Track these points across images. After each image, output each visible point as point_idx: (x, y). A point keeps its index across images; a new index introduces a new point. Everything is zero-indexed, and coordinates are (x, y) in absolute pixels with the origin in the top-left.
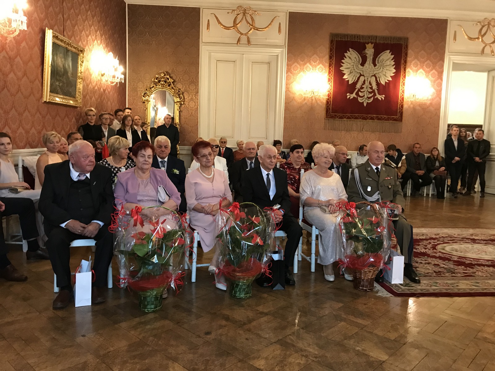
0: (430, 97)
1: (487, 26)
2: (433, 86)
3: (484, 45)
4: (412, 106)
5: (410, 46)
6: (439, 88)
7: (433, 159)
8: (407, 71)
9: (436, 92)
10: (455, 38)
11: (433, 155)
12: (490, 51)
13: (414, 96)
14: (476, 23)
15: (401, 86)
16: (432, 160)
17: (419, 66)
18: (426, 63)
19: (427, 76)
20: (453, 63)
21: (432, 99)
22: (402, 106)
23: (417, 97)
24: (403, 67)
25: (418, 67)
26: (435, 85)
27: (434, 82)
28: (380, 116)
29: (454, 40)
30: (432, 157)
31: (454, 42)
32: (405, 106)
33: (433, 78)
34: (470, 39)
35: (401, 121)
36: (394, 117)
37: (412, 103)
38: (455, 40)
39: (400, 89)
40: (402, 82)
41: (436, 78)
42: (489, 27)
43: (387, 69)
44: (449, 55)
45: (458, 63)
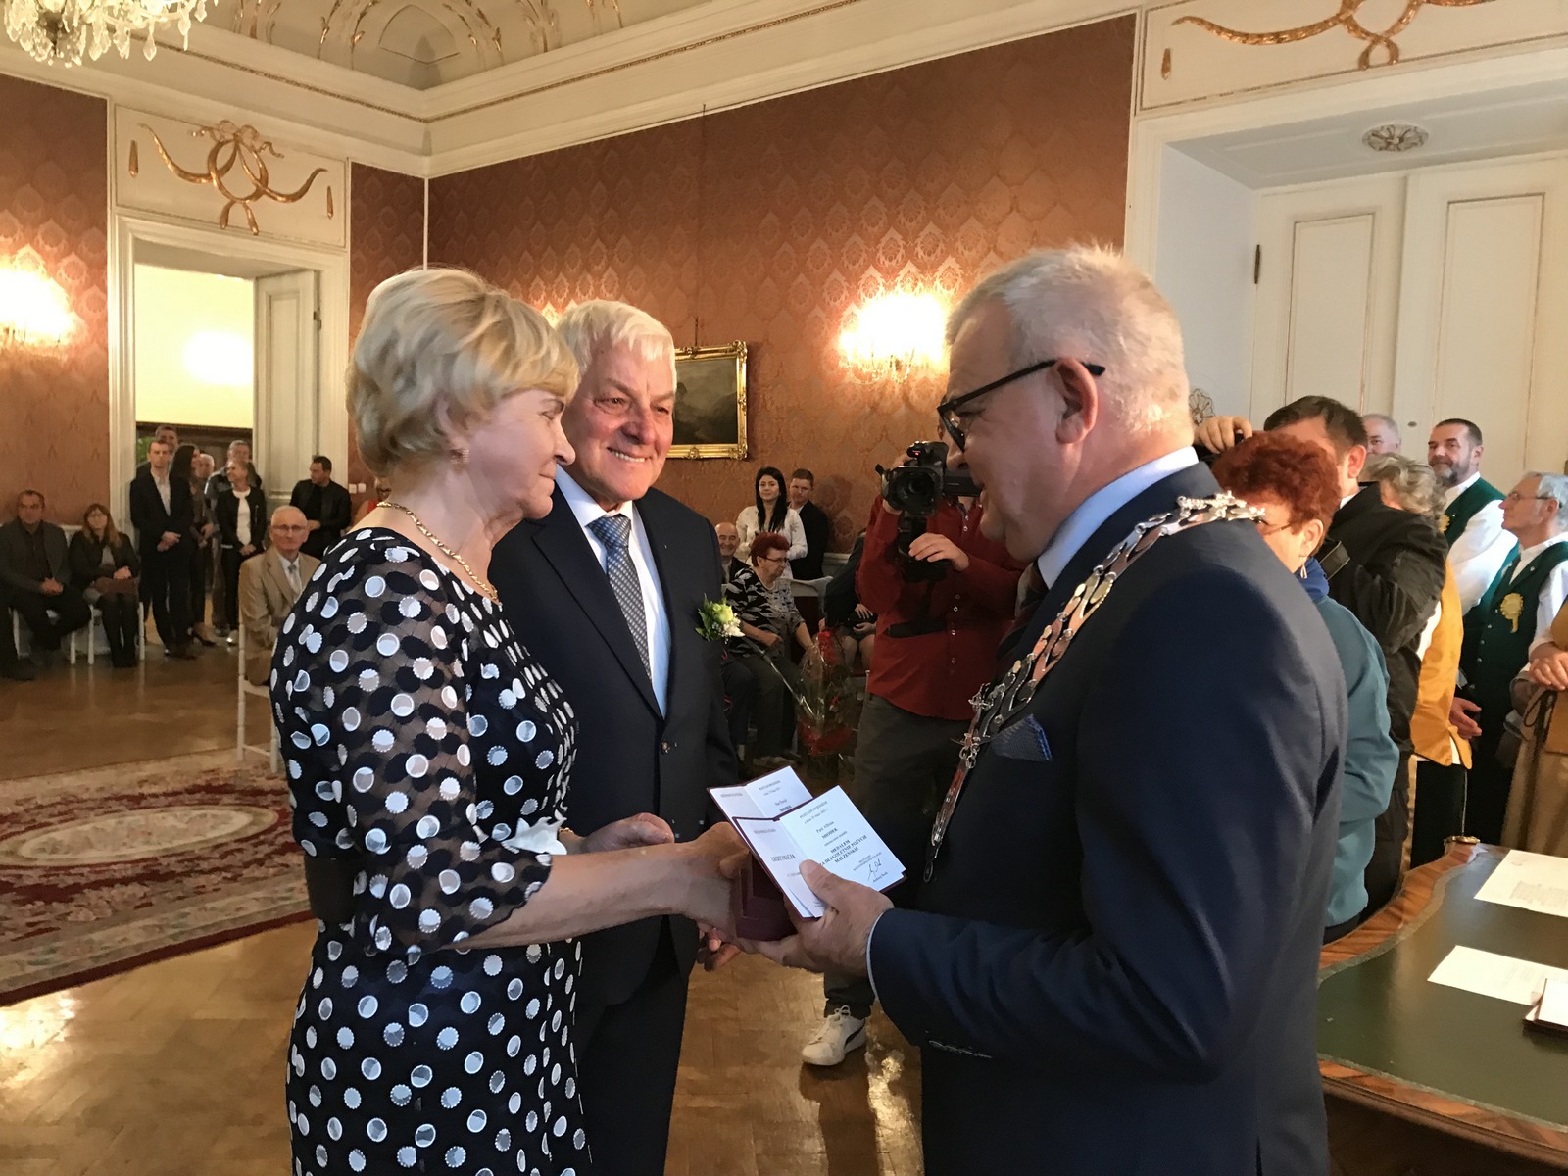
0: (65, 342)
1: (230, 146)
2: (75, 306)
3: (227, 201)
4: (4, 365)
6: (98, 315)
7: (92, 541)
9: (86, 327)
10: (134, 165)
11: (92, 531)
12: (247, 222)
13: (7, 331)
14: (198, 128)
16: (87, 546)
17: (19, 233)
18: (43, 228)
19: (52, 273)
20: (136, 240)
21: (77, 348)
23: (19, 338)
25: (16, 237)
26: (84, 304)
27: (79, 292)
29: (130, 169)
30: (87, 534)
31: (133, 176)
33: (73, 279)
34: (184, 174)
38: (137, 170)
41: (83, 279)
42: (237, 148)
44: (118, 214)
45: (151, 243)
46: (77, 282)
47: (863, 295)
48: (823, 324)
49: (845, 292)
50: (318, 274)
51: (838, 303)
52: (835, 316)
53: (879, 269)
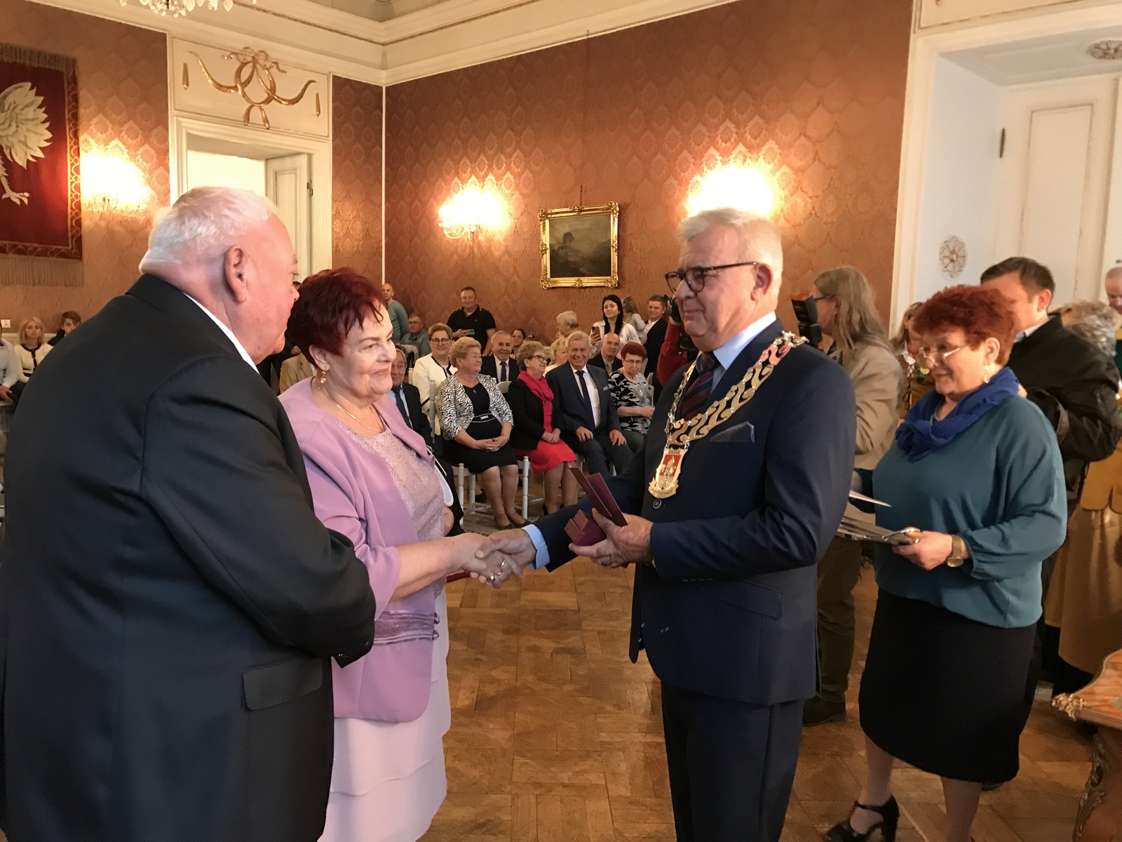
0: (142, 207)
1: (250, 65)
2: (149, 182)
3: (249, 105)
4: (103, 224)
5: (82, 81)
6: (164, 187)
8: (81, 138)
9: (156, 196)
10: (186, 80)
12: (261, 119)
13: (104, 199)
14: (228, 53)
15: (69, 175)
17: (110, 131)
18: (126, 126)
19: (133, 158)
20: (188, 134)
22: (79, 223)
23: (112, 205)
24: (70, 129)
25: (108, 133)
26: (154, 179)
27: (151, 171)
28: (20, 245)
29: (183, 84)
31: (186, 89)
32: (86, 223)
33: (147, 162)
34: (220, 87)
35: (80, 258)
36: (59, 247)
37: (102, 216)
38: (188, 85)
39: (69, 181)
40: (72, 165)
41: (154, 162)
42: (254, 67)
43: (28, 130)
44: (176, 116)
45: (197, 136)
46: (149, 165)
47: (705, 169)
48: (676, 189)
49: (692, 166)
50: (310, 156)
51: (686, 174)
52: (684, 184)
53: (717, 149)
